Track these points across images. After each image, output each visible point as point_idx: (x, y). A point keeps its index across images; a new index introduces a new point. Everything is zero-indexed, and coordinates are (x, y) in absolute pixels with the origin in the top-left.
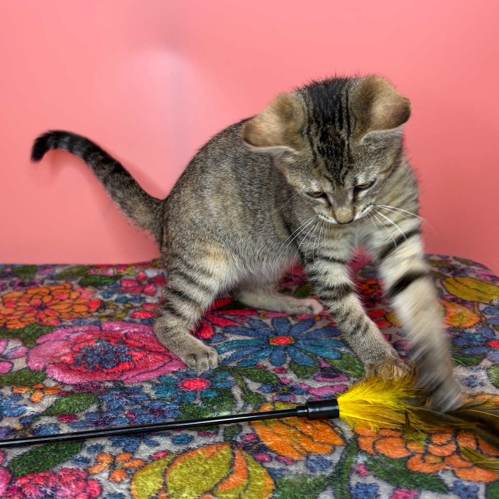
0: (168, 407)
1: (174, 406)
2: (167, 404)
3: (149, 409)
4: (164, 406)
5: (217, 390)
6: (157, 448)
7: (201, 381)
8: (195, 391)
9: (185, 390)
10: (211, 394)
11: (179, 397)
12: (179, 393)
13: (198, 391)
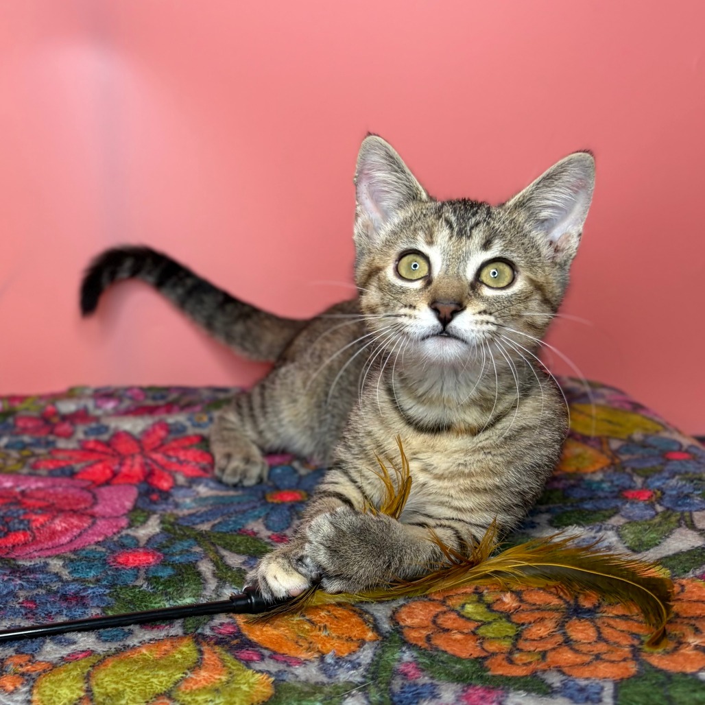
0: (90, 591)
1: (100, 590)
2: (89, 587)
3: (59, 595)
4: (85, 589)
5: (173, 566)
6: (73, 647)
7: (147, 554)
8: (137, 568)
9: (120, 567)
10: (163, 572)
11: (110, 578)
12: (109, 572)
13: (141, 568)
